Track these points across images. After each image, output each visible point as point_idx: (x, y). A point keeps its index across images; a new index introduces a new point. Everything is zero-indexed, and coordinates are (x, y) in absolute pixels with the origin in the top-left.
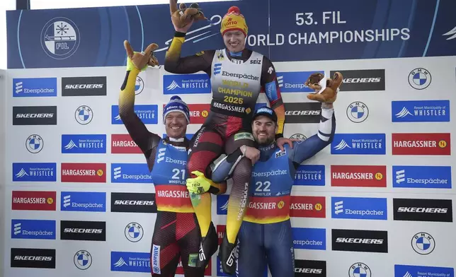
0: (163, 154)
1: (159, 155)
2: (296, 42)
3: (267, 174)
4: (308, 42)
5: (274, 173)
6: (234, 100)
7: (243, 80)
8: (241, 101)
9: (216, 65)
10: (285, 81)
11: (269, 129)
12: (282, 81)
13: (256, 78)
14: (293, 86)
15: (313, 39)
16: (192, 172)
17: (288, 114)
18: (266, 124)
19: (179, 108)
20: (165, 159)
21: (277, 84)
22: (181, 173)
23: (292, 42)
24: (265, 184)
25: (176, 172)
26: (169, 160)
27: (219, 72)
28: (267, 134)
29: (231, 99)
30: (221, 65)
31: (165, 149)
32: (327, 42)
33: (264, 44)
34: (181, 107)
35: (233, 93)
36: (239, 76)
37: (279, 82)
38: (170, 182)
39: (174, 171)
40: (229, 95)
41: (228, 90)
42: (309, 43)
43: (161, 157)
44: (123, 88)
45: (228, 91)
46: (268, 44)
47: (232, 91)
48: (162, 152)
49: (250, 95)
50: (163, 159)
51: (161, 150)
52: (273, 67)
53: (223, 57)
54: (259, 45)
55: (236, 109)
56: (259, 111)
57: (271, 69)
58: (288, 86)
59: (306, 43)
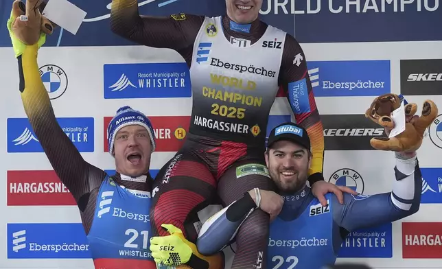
0: (109, 201)
1: (102, 204)
2: (341, 8)
3: (293, 244)
4: (362, 8)
5: (305, 243)
6: (229, 112)
7: (246, 76)
8: (241, 113)
9: (201, 45)
10: (323, 76)
11: (299, 162)
12: (317, 77)
13: (270, 74)
14: (337, 85)
15: (371, 4)
16: (163, 225)
17: (329, 134)
18: (294, 154)
19: (138, 120)
20: (112, 211)
21: (309, 83)
22: (141, 237)
23: (335, 8)
24: (288, 260)
25: (132, 234)
26: (119, 213)
27: (205, 59)
28: (296, 172)
29: (224, 111)
30: (209, 45)
31: (111, 193)
32: (395, 10)
33: (286, 12)
34: (140, 118)
35: (228, 99)
36: (240, 69)
37: (312, 78)
38: (121, 253)
39: (127, 232)
40: (220, 103)
41: (220, 92)
42: (364, 11)
43: (105, 207)
44: (22, 88)
45: (219, 96)
46: (293, 11)
47: (226, 94)
48: (107, 198)
49: (257, 102)
50: (107, 210)
51: (105, 194)
52: (303, 54)
53: (215, 30)
54: (276, 12)
55: (234, 128)
56: (279, 131)
57: (298, 57)
58: (327, 85)
59: (358, 11)
